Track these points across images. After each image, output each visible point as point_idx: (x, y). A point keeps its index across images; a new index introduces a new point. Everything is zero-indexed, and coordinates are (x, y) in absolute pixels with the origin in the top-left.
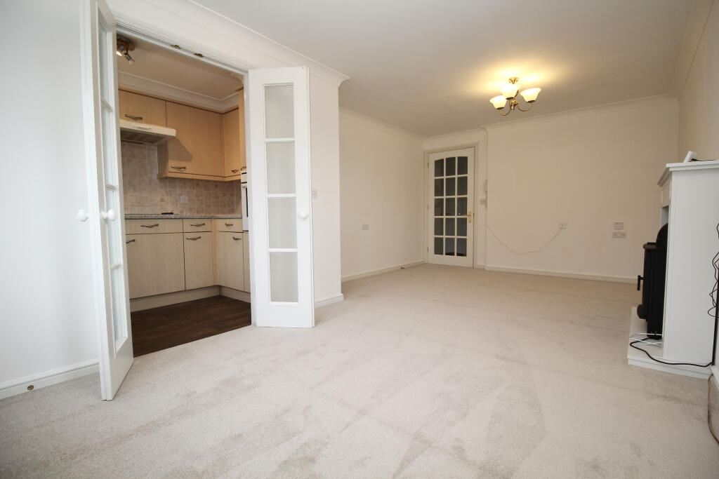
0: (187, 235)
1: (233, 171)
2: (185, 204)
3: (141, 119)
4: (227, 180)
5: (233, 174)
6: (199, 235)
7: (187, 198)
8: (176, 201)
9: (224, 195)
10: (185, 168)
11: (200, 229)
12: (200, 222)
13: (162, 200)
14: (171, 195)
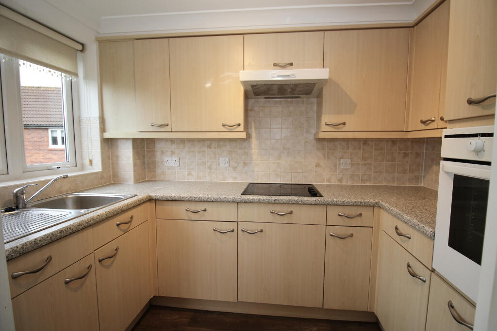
0: (332, 231)
1: (423, 122)
2: (347, 169)
3: (291, 64)
4: (410, 136)
5: (423, 127)
6: (350, 231)
7: (349, 161)
8: (335, 166)
9: (406, 155)
10: (344, 124)
11: (353, 222)
12: (355, 211)
13: (318, 165)
14: (329, 158)
